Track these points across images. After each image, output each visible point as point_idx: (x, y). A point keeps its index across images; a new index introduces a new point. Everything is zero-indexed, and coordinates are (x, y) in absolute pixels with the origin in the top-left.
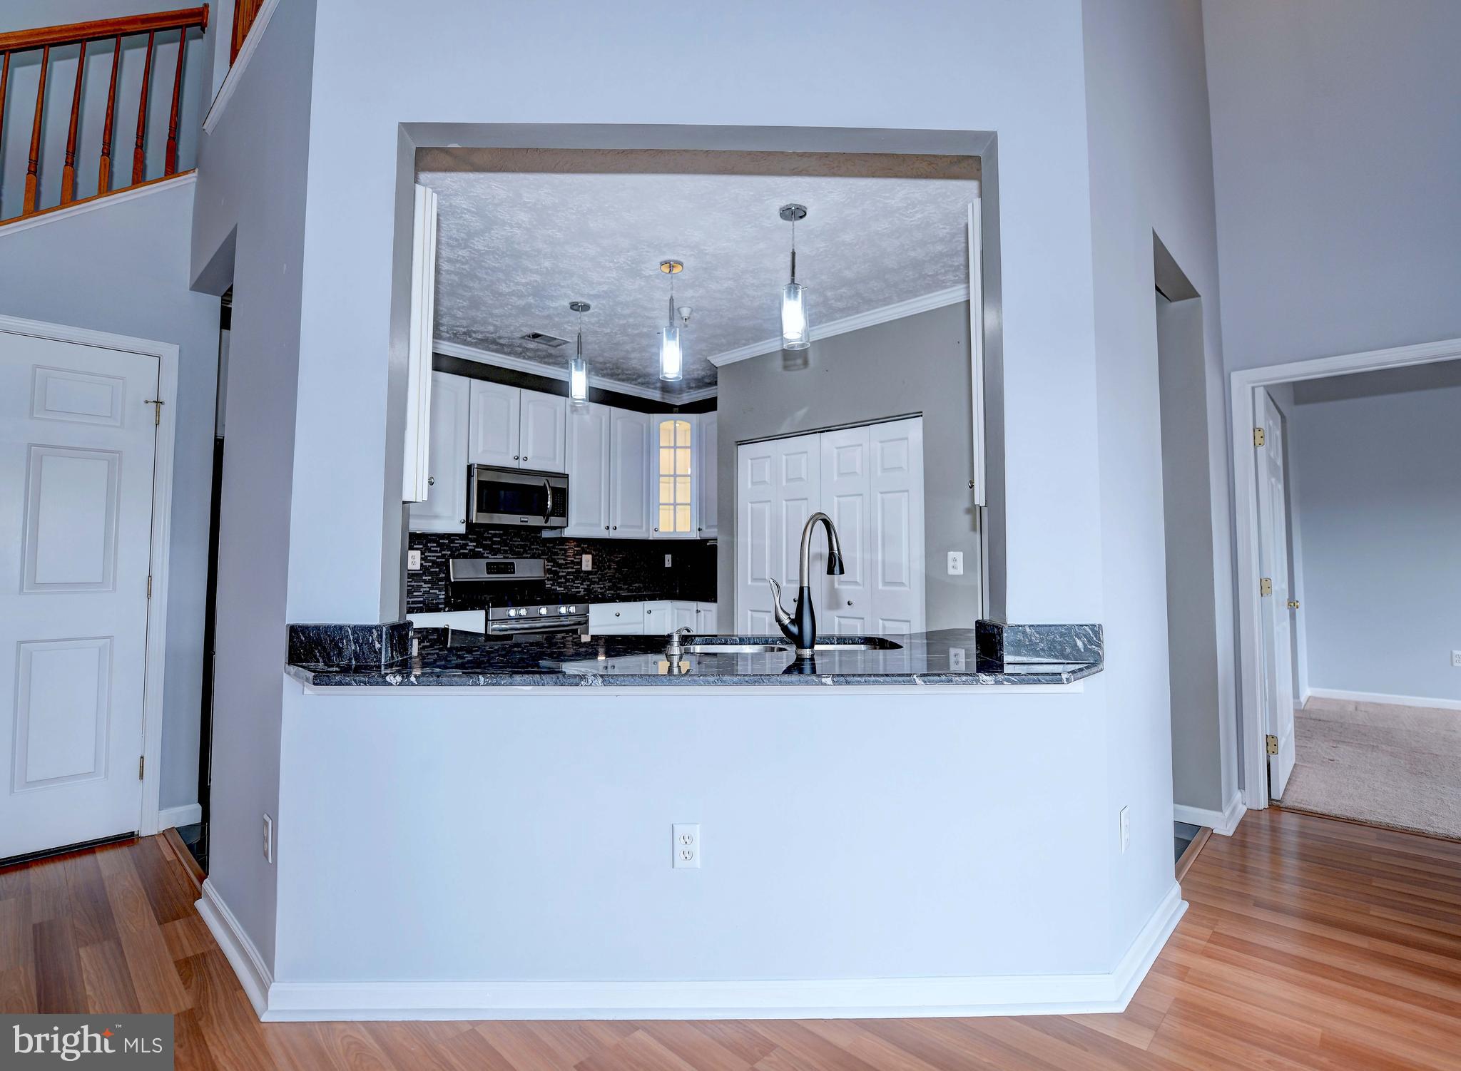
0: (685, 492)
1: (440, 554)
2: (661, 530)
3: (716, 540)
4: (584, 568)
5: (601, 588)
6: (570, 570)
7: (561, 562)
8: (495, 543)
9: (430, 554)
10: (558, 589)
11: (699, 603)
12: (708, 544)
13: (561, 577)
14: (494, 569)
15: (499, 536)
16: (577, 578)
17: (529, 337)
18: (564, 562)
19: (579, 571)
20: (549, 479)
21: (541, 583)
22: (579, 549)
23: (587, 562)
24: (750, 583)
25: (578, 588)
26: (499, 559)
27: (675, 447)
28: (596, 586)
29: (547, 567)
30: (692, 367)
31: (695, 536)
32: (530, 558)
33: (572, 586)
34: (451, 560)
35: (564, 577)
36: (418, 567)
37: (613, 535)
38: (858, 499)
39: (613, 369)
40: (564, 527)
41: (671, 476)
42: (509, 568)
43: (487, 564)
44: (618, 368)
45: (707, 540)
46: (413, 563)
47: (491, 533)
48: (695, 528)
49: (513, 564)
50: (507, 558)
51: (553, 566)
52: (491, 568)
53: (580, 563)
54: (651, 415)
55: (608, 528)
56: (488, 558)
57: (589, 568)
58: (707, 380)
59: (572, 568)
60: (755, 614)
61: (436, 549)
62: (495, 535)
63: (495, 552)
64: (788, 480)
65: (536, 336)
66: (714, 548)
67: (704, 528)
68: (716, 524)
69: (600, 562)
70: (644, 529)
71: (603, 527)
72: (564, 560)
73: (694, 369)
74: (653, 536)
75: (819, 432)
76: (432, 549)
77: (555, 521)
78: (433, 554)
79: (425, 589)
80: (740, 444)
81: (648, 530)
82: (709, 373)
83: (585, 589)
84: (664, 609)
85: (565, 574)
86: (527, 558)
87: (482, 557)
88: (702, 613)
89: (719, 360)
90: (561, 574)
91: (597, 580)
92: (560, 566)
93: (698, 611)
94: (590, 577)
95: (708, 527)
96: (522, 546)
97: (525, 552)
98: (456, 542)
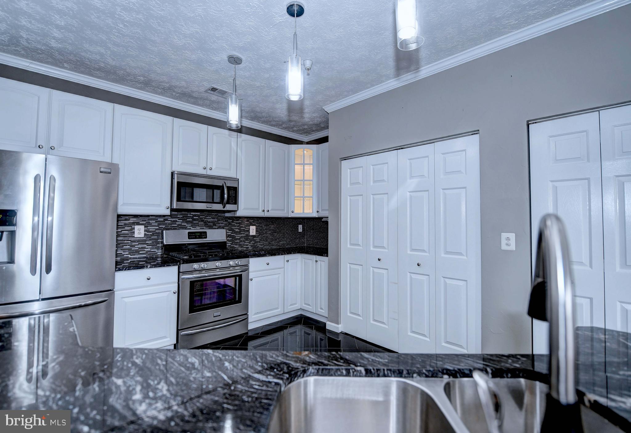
0: (309, 191)
1: (158, 227)
2: (295, 212)
3: (328, 218)
4: (251, 234)
5: (261, 245)
6: (242, 235)
7: (237, 230)
8: (195, 220)
9: (151, 227)
10: (235, 246)
11: (317, 256)
12: (323, 220)
13: (237, 239)
14: (193, 236)
15: (198, 216)
16: (247, 239)
17: (209, 90)
18: (239, 231)
19: (248, 235)
20: (226, 181)
21: (224, 243)
22: (248, 223)
23: (253, 230)
24: (349, 246)
25: (247, 245)
26: (198, 230)
27: (304, 164)
28: (258, 244)
29: (228, 234)
30: (313, 115)
31: (315, 215)
32: (217, 228)
33: (244, 244)
34: (164, 231)
35: (239, 239)
36: (142, 235)
37: (267, 215)
38: (425, 194)
39: (267, 117)
40: (236, 211)
41: (301, 181)
42: (203, 235)
43: (189, 233)
44: (270, 116)
45: (322, 218)
46: (139, 233)
47: (192, 214)
48: (315, 211)
49: (206, 232)
50: (203, 229)
51: (232, 233)
52: (191, 236)
53: (249, 231)
54: (290, 145)
55: (264, 211)
56: (190, 229)
57: (254, 234)
58: (322, 126)
59: (243, 234)
60: (352, 266)
61: (156, 224)
62: (195, 216)
63: (194, 226)
64: (375, 182)
65: (214, 89)
66: (327, 223)
67: (320, 211)
68: (327, 208)
69: (261, 230)
70: (286, 211)
71: (261, 211)
72: (239, 229)
73: (315, 117)
74: (291, 215)
75: (396, 149)
76: (152, 224)
77: (229, 207)
78: (153, 227)
79: (147, 249)
80: (343, 160)
81: (288, 212)
82: (324, 119)
83: (252, 246)
84: (297, 259)
85: (239, 237)
86: (215, 228)
87: (186, 228)
88: (319, 262)
89: (330, 108)
90: (237, 237)
91: (258, 240)
92: (236, 233)
93: (316, 261)
94: (255, 239)
95: (323, 210)
96: (212, 222)
97: (215, 225)
98: (169, 220)
